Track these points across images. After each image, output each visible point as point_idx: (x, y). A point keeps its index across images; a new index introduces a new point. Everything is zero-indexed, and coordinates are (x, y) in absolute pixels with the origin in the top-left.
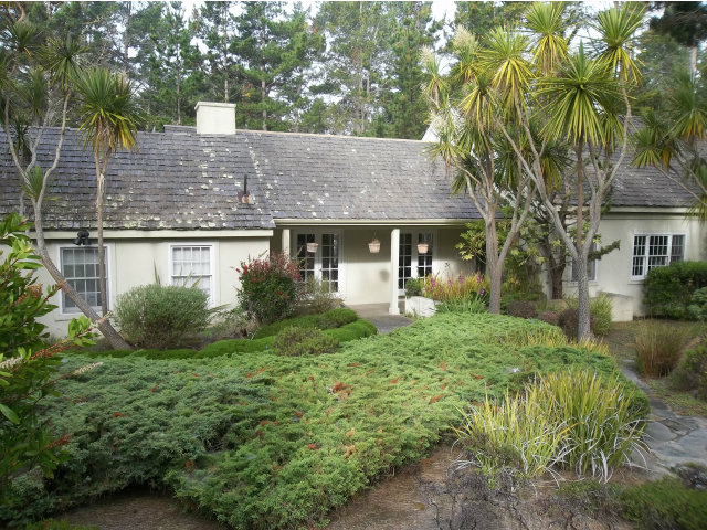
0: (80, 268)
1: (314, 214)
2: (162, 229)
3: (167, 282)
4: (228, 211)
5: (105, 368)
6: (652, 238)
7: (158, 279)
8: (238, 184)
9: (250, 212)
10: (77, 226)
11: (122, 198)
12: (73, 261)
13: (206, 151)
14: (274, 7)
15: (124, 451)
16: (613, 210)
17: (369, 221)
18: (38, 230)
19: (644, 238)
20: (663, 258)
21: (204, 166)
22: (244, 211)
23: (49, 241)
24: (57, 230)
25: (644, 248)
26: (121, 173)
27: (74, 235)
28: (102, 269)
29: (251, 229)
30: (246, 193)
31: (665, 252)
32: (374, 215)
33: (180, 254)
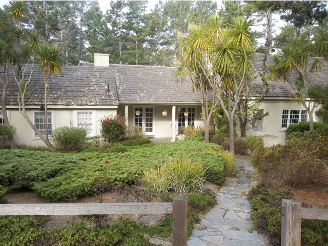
0: (41, 120)
1: (138, 99)
2: (73, 105)
3: (75, 126)
4: (100, 98)
5: (32, 154)
6: (291, 111)
7: (72, 125)
8: (107, 87)
9: (109, 98)
10: (40, 103)
11: (59, 93)
12: (39, 117)
13: (96, 73)
14: (142, 9)
15: (21, 176)
16: (265, 98)
17: (161, 102)
18: (23, 105)
19: (288, 111)
20: (298, 120)
21: (94, 80)
22: (107, 98)
23: (27, 109)
24: (32, 105)
25: (287, 116)
26: (60, 83)
27: (39, 107)
28: (50, 120)
29: (108, 105)
30: (108, 91)
31: (298, 117)
32: (163, 100)
33: (81, 115)
